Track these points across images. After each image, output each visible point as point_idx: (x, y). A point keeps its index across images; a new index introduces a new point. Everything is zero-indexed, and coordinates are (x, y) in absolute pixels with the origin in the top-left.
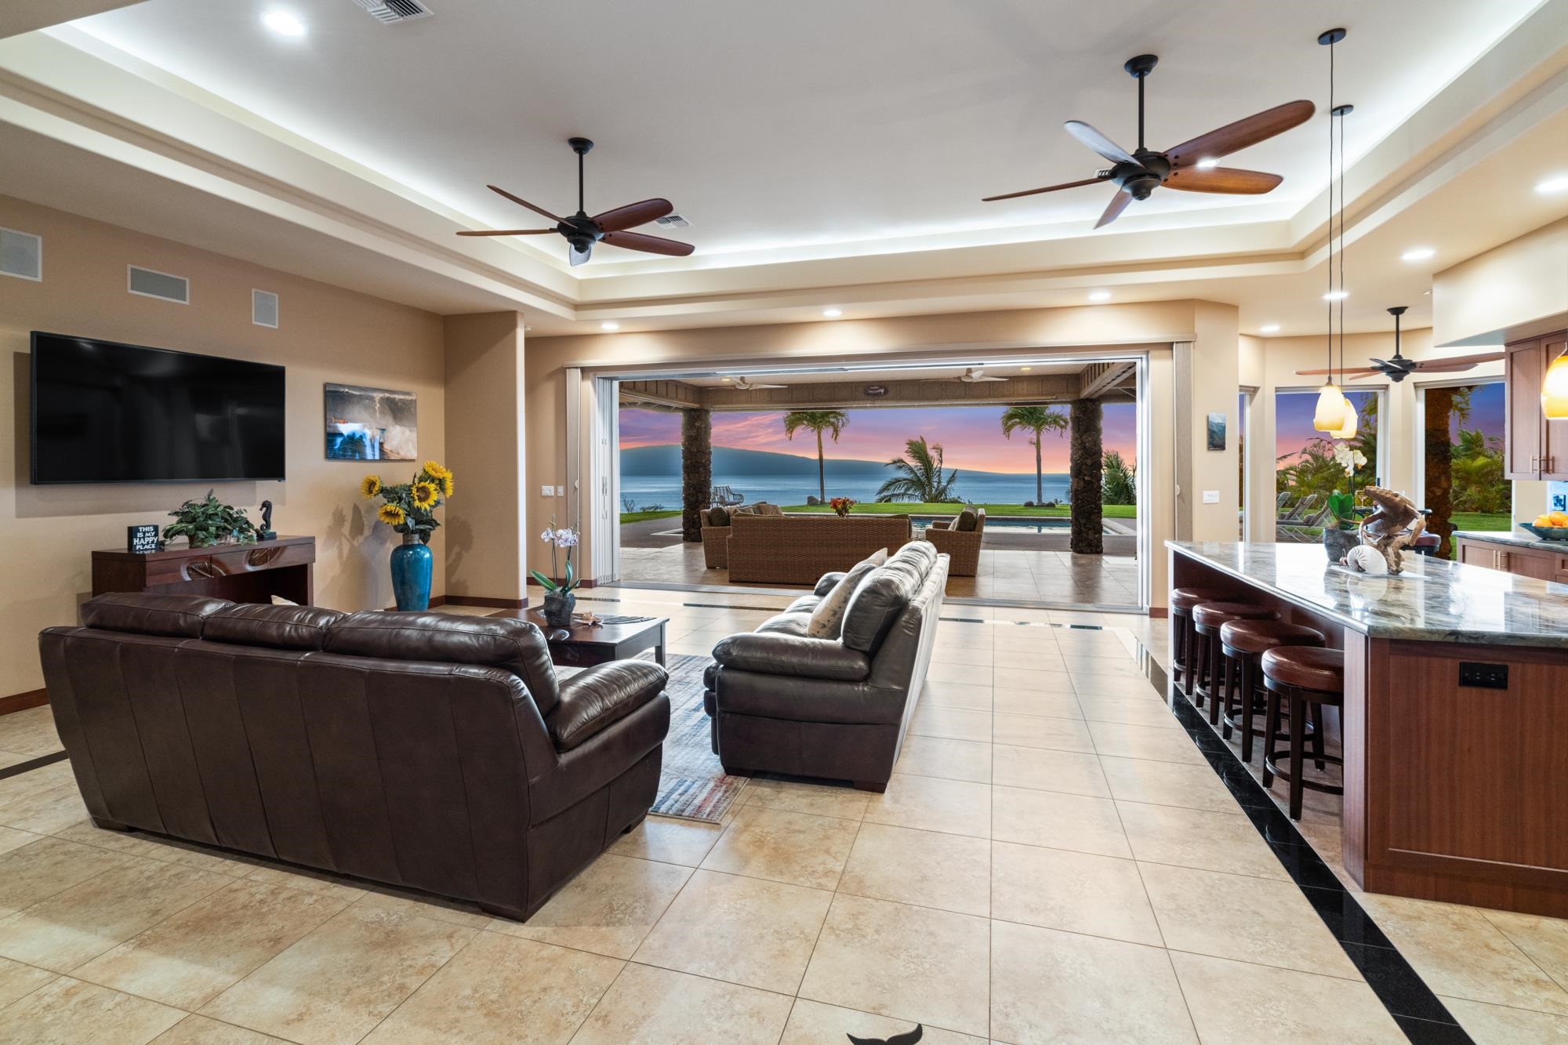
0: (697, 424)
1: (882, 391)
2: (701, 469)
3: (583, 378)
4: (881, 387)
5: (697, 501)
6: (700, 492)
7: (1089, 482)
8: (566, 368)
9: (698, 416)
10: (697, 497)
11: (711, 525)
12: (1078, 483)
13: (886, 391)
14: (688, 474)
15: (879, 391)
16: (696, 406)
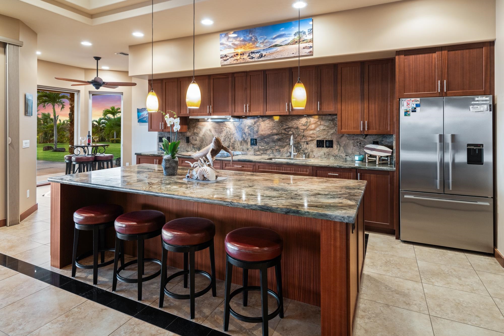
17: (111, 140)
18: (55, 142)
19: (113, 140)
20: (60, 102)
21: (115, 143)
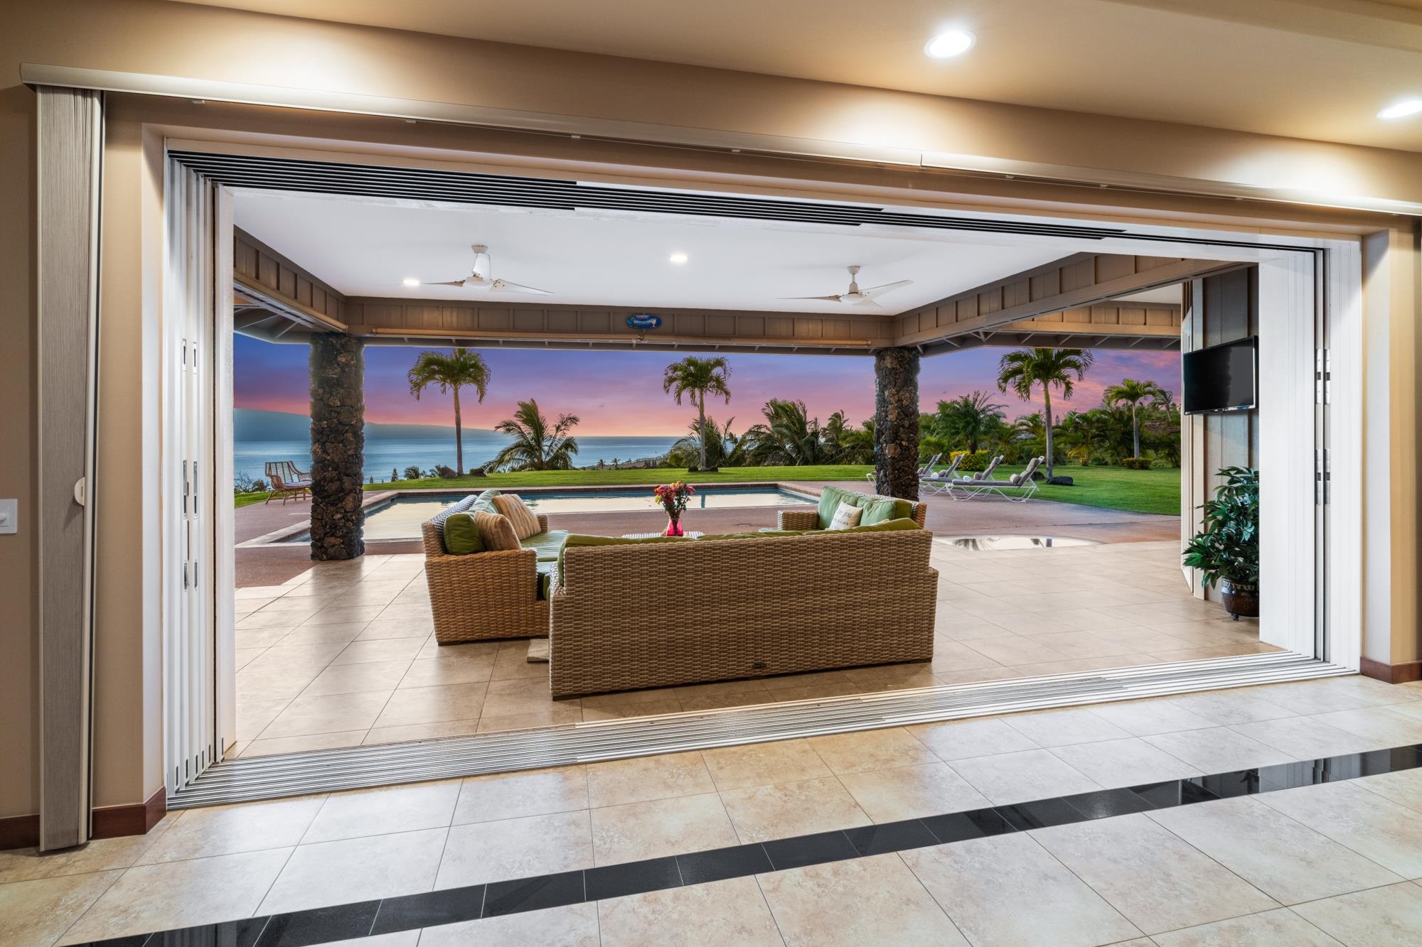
0: (342, 359)
1: (654, 322)
2: (349, 435)
3: (111, 137)
4: (652, 317)
5: (342, 490)
6: (347, 475)
7: (908, 448)
8: (33, 88)
9: (343, 346)
10: (342, 483)
11: (445, 551)
12: (896, 449)
13: (659, 323)
14: (323, 444)
15: (649, 321)
16: (340, 326)
17: (1128, 462)
18: (1049, 464)
19: (1133, 462)
20: (1064, 378)
21: (1136, 469)
